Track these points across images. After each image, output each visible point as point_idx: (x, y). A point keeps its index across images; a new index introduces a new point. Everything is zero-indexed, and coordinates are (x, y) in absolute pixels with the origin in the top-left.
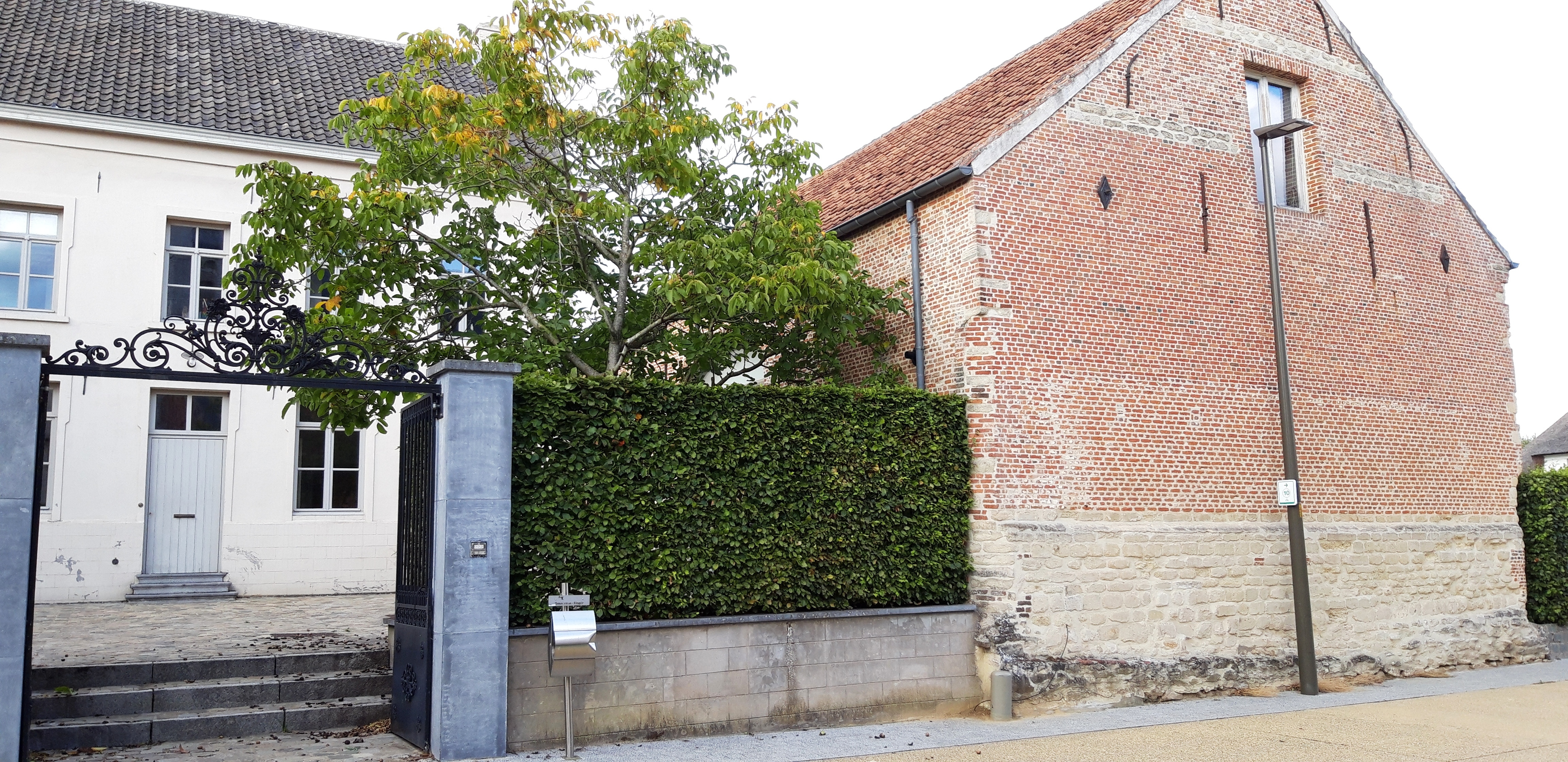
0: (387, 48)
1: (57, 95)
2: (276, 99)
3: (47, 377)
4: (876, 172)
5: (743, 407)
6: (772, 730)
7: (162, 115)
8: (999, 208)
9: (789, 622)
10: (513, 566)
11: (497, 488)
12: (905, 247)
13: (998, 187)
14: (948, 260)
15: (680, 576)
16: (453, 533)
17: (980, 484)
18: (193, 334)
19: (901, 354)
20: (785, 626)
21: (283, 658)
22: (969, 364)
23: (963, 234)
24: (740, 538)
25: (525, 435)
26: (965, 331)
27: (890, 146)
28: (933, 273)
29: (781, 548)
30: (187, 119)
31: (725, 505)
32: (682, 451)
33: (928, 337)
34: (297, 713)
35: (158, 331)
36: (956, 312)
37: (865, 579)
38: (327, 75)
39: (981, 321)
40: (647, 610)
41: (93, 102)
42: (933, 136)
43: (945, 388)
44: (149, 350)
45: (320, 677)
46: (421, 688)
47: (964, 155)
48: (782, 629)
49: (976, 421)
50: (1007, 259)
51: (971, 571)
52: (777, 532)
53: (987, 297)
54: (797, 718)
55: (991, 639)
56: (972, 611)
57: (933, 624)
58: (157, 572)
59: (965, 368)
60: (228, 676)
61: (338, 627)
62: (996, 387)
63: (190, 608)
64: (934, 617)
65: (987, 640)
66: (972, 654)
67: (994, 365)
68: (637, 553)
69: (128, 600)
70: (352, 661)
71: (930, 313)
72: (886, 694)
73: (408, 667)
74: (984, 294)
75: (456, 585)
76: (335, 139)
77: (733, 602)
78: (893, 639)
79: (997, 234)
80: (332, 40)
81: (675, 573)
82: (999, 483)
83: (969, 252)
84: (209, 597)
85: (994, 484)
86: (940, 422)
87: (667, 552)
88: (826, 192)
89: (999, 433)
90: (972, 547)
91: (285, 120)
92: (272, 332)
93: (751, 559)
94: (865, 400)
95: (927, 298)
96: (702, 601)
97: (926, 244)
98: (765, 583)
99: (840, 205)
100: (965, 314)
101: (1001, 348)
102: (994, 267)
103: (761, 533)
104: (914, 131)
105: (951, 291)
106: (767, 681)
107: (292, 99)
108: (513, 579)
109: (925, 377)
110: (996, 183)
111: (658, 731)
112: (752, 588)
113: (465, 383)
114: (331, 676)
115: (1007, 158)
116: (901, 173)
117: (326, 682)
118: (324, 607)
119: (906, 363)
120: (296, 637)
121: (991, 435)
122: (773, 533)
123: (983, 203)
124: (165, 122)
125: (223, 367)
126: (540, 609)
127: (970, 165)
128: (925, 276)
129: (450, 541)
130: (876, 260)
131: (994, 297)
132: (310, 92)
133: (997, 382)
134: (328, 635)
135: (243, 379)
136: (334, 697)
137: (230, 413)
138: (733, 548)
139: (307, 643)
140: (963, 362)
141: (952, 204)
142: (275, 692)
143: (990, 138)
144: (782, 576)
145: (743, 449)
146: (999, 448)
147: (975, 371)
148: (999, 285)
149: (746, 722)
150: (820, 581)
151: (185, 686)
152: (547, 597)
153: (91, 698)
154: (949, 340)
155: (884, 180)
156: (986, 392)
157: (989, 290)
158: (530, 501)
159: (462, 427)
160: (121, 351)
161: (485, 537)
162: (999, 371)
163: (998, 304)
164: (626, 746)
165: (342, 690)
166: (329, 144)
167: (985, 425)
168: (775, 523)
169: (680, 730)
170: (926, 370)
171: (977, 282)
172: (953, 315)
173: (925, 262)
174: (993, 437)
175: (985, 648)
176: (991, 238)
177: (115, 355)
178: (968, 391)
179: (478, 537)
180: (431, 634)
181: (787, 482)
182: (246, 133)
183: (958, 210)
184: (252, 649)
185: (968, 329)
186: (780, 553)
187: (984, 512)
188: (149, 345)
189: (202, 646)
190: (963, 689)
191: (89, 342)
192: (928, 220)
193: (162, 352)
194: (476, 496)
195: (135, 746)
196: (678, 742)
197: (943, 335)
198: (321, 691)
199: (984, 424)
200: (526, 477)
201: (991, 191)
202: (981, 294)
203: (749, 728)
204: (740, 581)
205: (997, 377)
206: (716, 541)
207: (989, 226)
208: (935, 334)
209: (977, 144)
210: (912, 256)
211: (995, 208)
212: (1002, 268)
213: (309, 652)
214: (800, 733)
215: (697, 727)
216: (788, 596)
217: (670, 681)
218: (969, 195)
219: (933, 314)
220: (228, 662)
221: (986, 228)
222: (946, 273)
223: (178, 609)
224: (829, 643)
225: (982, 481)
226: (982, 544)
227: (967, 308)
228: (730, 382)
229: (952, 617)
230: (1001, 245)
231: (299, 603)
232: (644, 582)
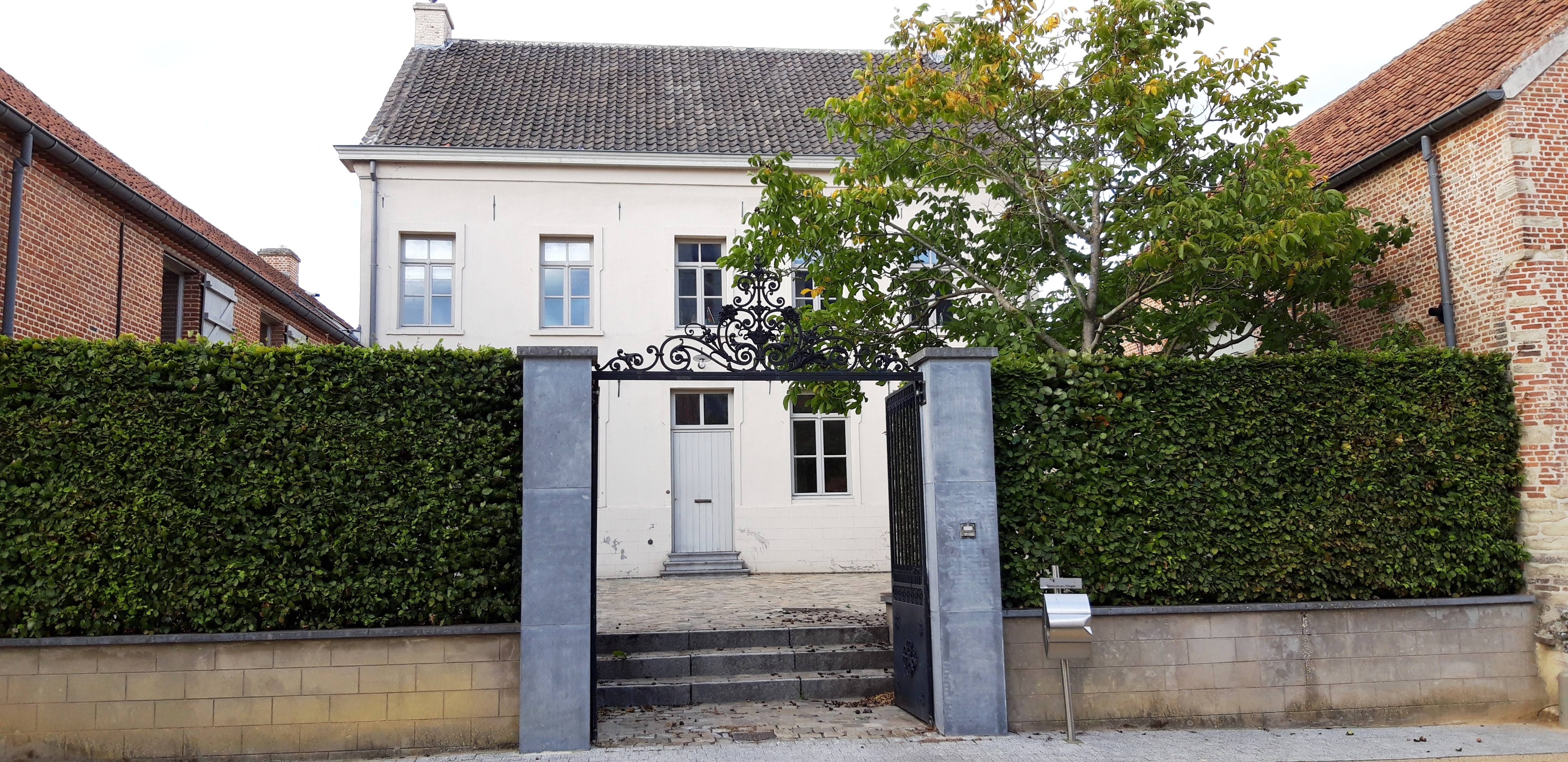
0: (850, 56)
1: (582, 138)
2: (758, 118)
3: (597, 383)
4: (1378, 109)
5: (1236, 380)
6: (1291, 727)
7: (665, 146)
8: (1541, 133)
9: (1303, 612)
10: (1003, 547)
11: (981, 471)
12: (1423, 190)
13: (1539, 109)
14: (1479, 199)
15: (1176, 560)
16: (943, 515)
17: (1534, 456)
18: (709, 339)
19: (1424, 312)
20: (1299, 616)
21: (796, 631)
22: (1512, 318)
23: (1496, 168)
24: (1241, 521)
25: (1005, 417)
26: (1505, 280)
27: (1393, 78)
28: (1460, 215)
29: (1290, 533)
30: (685, 147)
31: (1221, 486)
32: (1170, 429)
33: (1458, 290)
34: (811, 682)
35: (681, 337)
36: (1493, 258)
37: (1393, 566)
38: (799, 90)
39: (1526, 266)
40: (1142, 596)
41: (610, 140)
42: (1448, 61)
43: (1482, 348)
44: (675, 354)
45: (828, 649)
46: (922, 664)
47: (1491, 77)
48: (1296, 619)
49: (1525, 383)
50: (1556, 192)
51: (1527, 557)
52: (1283, 514)
53: (1532, 239)
54: (1319, 715)
55: (1556, 635)
56: (1530, 603)
57: (1481, 617)
58: (684, 551)
59: (1508, 323)
60: (750, 645)
61: (839, 603)
62: (1549, 343)
63: (712, 583)
64: (1482, 609)
65: (1550, 636)
66: (1532, 652)
67: (1546, 316)
68: (1128, 536)
69: (662, 576)
70: (856, 635)
71: (1458, 263)
72: (1425, 693)
73: (908, 643)
74: (1529, 235)
75: (948, 565)
76: (810, 149)
77: (1236, 589)
78: (1431, 633)
79: (1541, 164)
80: (801, 56)
81: (1170, 558)
82: (1558, 455)
83: (1506, 187)
84: (727, 574)
85: (1553, 456)
86: (1475, 385)
87: (1160, 535)
88: (1317, 138)
89: (1555, 396)
90: (1526, 530)
91: (766, 137)
92: (773, 332)
93: (1255, 544)
94: (1381, 364)
95: (1454, 246)
96: (1201, 588)
97: (1448, 184)
98: (1272, 570)
99: (1336, 150)
100: (1505, 260)
101: (1554, 297)
102: (1540, 202)
103: (1264, 516)
104: (1421, 58)
105: (1484, 234)
106: (1280, 674)
107: (771, 117)
108: (1004, 559)
109: (1456, 337)
110: (1536, 104)
111: (1163, 720)
112: (1257, 575)
113: (945, 369)
114: (838, 649)
115: (1548, 74)
116: (1410, 107)
117: (834, 654)
118: (826, 584)
119: (1431, 321)
120: (805, 611)
121: (1545, 399)
122: (1279, 515)
123: (1519, 130)
124: (669, 152)
125: (735, 366)
126: (1031, 591)
127: (1500, 88)
128: (1450, 220)
129: (941, 522)
130: (1385, 207)
131: (1541, 237)
132: (786, 108)
133: (1551, 337)
134: (831, 610)
135: (751, 376)
136: (843, 669)
137: (735, 408)
138: (1234, 532)
139: (815, 618)
140: (1505, 316)
141: (1479, 135)
142: (791, 661)
143: (1523, 55)
144: (1291, 562)
145: (1238, 424)
146: (1557, 414)
147: (1521, 325)
148: (1547, 223)
149: (1259, 716)
150: (1337, 568)
151: (715, 654)
152: (1038, 578)
153: (641, 662)
154: (1484, 292)
155: (1390, 117)
156: (1536, 349)
157: (1534, 229)
158: (1013, 483)
159: (944, 412)
160: (653, 356)
161: (973, 519)
162: (1553, 323)
163: (1547, 245)
164: (1129, 734)
165: (849, 663)
166: (805, 154)
167: (1537, 388)
168: (1280, 505)
169: (1186, 720)
170: (1457, 327)
171: (1518, 222)
172: (1489, 262)
173: (1449, 204)
174: (1549, 402)
175: (1549, 646)
176: (1534, 169)
177: (649, 360)
178: (1512, 348)
179: (967, 519)
180: (928, 611)
181: (1291, 459)
182: (734, 153)
183: (1488, 141)
184: (768, 621)
185: (1510, 277)
186: (1288, 538)
187: (1541, 489)
188: (674, 350)
189: (727, 617)
190: (1522, 692)
191: (628, 350)
192: (1449, 156)
193: (685, 356)
194: (961, 479)
195: (678, 706)
196: (1185, 732)
197: (1476, 286)
198: (831, 663)
199: (1536, 386)
200: (1008, 459)
201: (1530, 114)
202: (1524, 235)
203: (1264, 723)
204: (1244, 568)
205: (1551, 331)
206: (1213, 524)
207: (1529, 155)
208: (1466, 286)
209: (1508, 62)
210: (1432, 199)
211: (1536, 134)
212: (1549, 202)
213: (817, 626)
214: (1324, 731)
215: (1205, 718)
216: (1299, 584)
217: (1172, 669)
218: (1502, 122)
219: (1463, 263)
220: (750, 633)
221: (1526, 158)
222: (1477, 214)
223: (703, 585)
224: (1353, 636)
225: (1537, 453)
226: (1540, 526)
227: (1506, 252)
228: (1218, 354)
229: (1504, 610)
230: (1547, 176)
231: (802, 580)
232: (1137, 566)
